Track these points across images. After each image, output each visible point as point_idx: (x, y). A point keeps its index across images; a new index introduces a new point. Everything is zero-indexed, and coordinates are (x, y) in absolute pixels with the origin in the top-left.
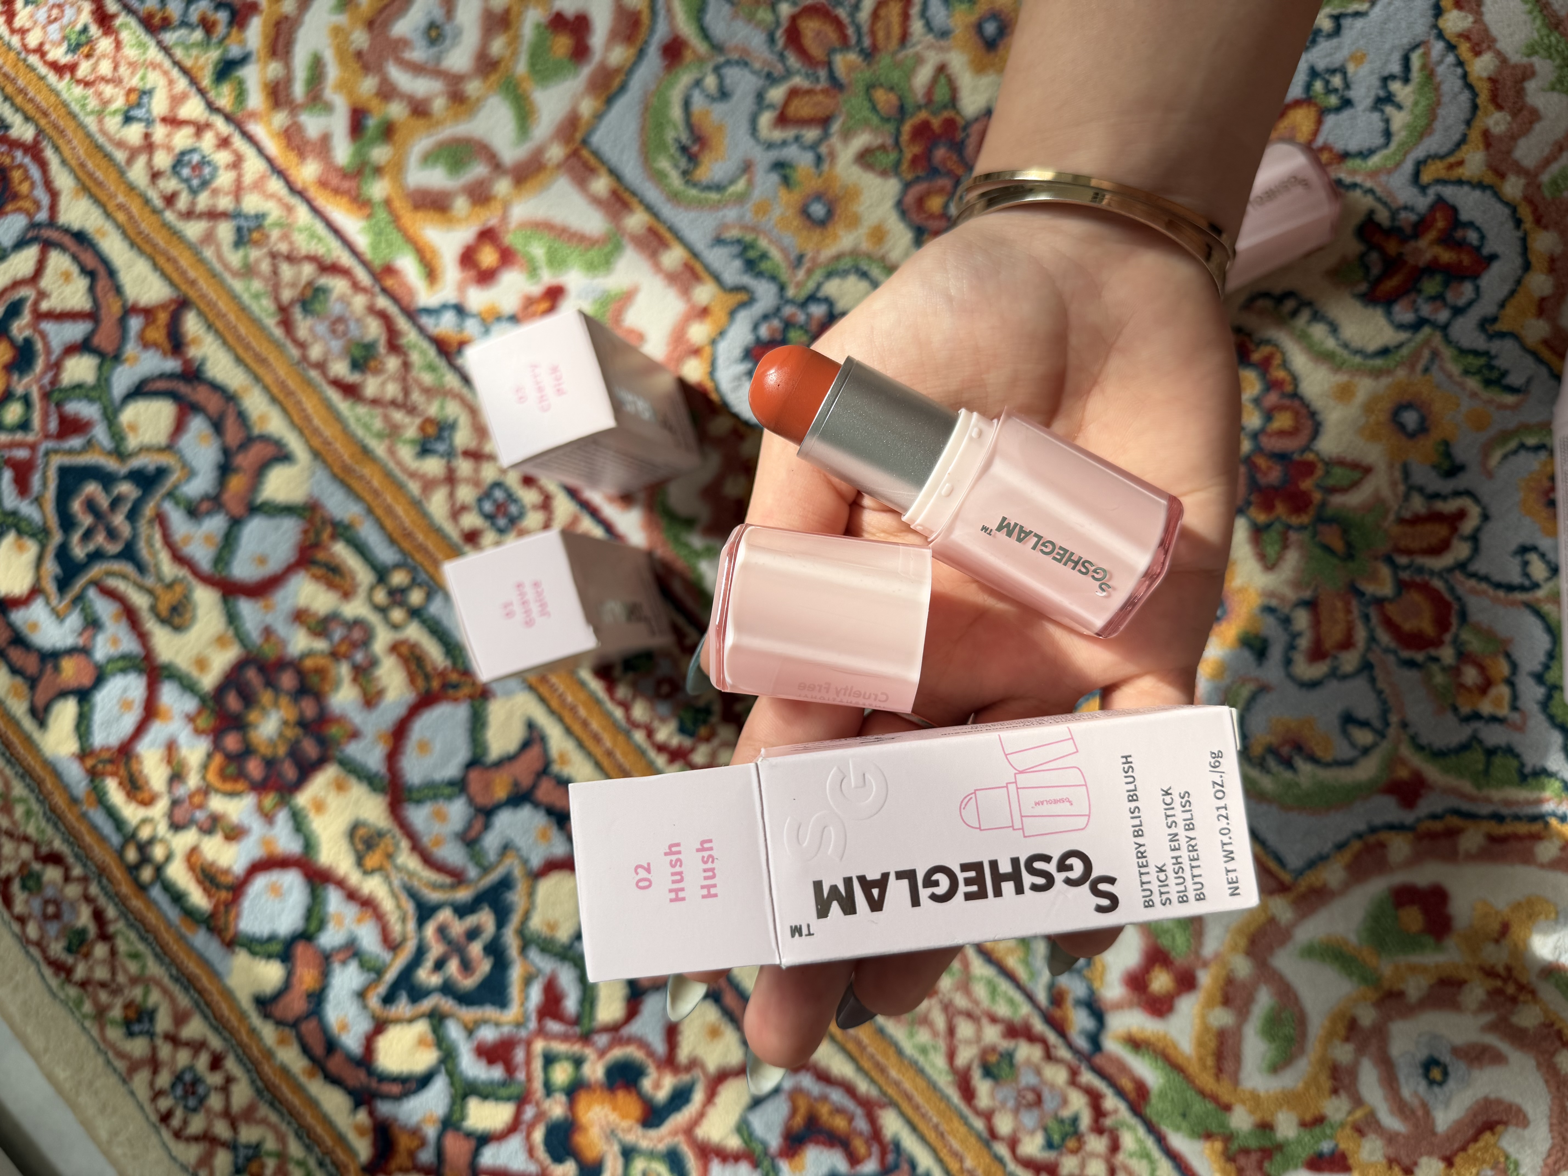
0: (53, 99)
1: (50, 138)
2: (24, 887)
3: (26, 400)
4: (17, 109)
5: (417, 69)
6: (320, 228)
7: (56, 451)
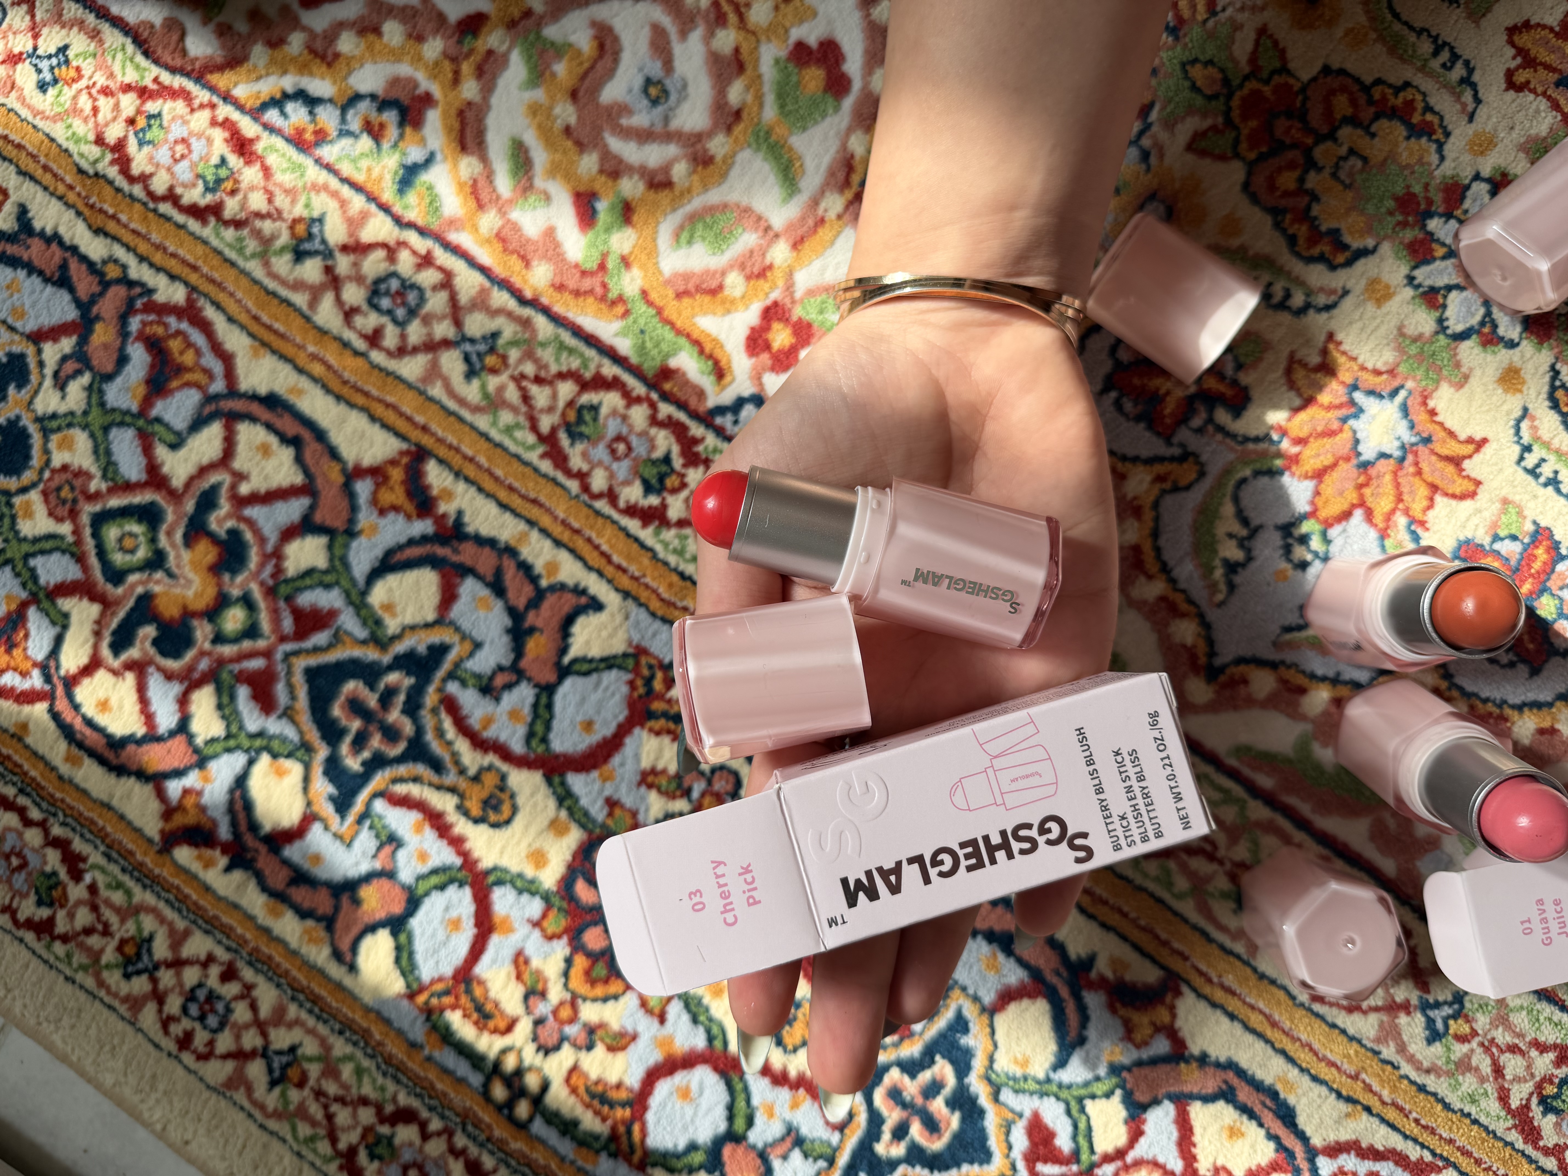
0: (200, 249)
1: (206, 296)
2: (372, 1157)
3: (247, 602)
4: (159, 269)
5: (644, 136)
6: (567, 337)
7: (296, 653)
